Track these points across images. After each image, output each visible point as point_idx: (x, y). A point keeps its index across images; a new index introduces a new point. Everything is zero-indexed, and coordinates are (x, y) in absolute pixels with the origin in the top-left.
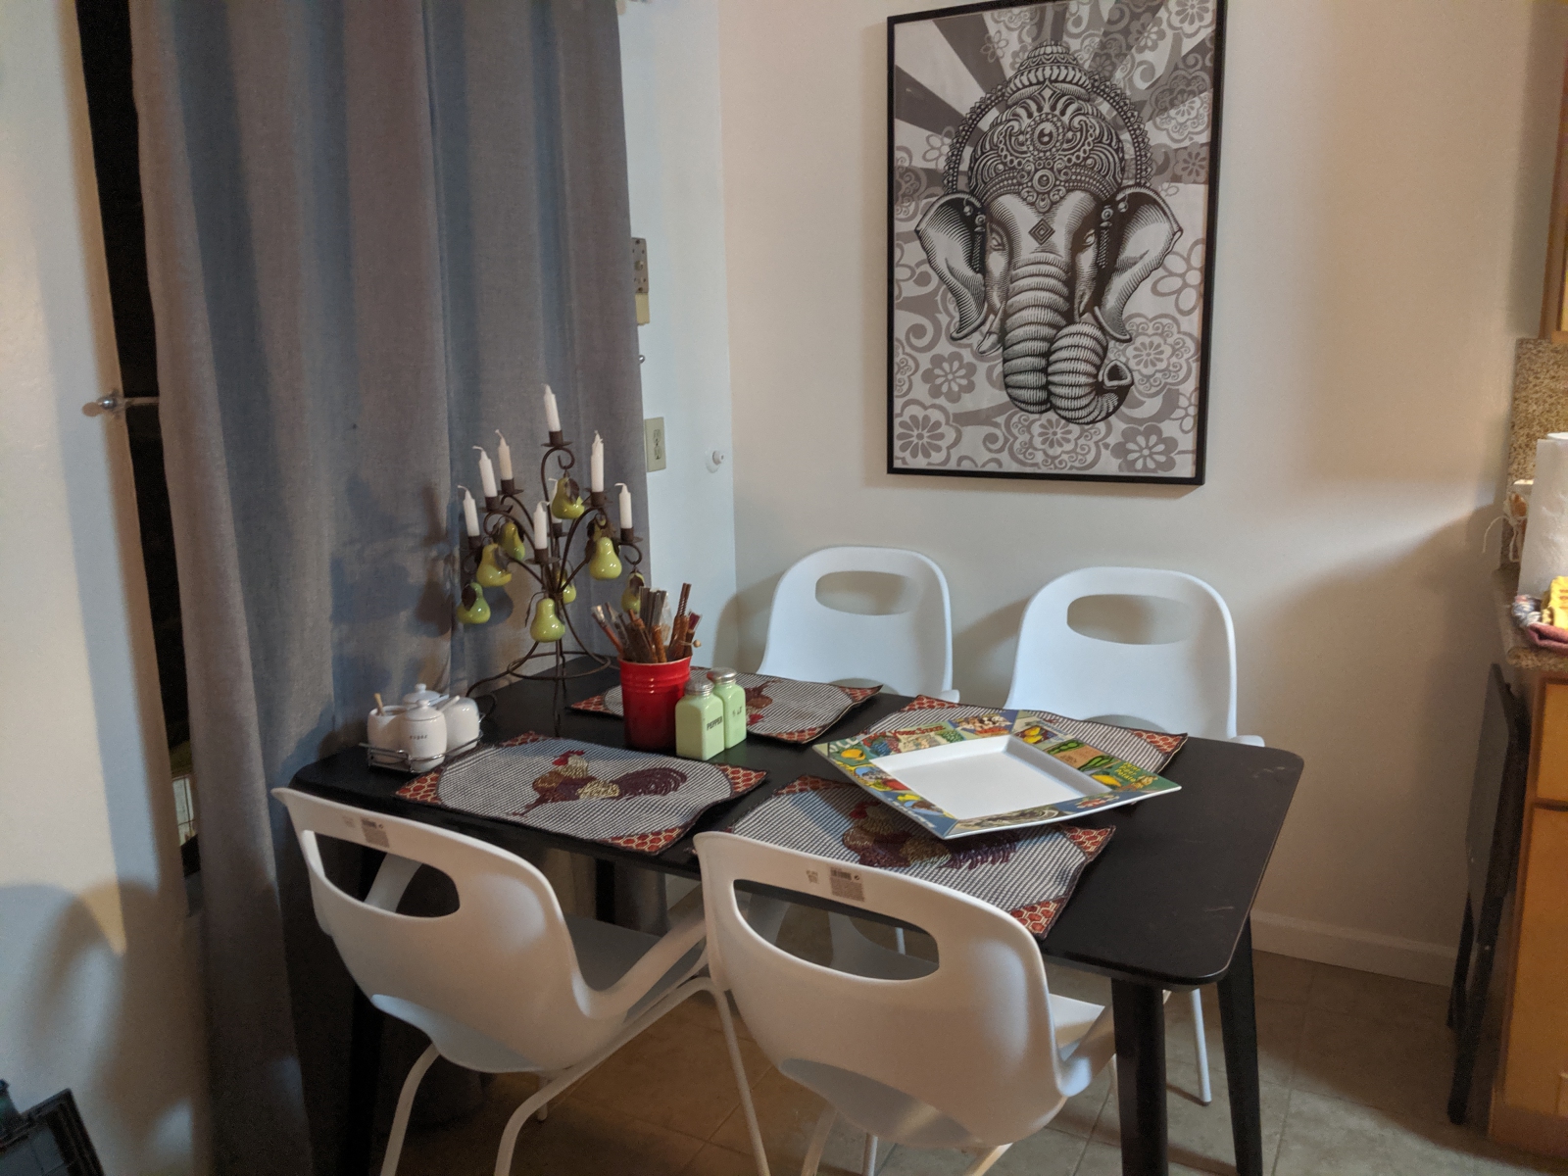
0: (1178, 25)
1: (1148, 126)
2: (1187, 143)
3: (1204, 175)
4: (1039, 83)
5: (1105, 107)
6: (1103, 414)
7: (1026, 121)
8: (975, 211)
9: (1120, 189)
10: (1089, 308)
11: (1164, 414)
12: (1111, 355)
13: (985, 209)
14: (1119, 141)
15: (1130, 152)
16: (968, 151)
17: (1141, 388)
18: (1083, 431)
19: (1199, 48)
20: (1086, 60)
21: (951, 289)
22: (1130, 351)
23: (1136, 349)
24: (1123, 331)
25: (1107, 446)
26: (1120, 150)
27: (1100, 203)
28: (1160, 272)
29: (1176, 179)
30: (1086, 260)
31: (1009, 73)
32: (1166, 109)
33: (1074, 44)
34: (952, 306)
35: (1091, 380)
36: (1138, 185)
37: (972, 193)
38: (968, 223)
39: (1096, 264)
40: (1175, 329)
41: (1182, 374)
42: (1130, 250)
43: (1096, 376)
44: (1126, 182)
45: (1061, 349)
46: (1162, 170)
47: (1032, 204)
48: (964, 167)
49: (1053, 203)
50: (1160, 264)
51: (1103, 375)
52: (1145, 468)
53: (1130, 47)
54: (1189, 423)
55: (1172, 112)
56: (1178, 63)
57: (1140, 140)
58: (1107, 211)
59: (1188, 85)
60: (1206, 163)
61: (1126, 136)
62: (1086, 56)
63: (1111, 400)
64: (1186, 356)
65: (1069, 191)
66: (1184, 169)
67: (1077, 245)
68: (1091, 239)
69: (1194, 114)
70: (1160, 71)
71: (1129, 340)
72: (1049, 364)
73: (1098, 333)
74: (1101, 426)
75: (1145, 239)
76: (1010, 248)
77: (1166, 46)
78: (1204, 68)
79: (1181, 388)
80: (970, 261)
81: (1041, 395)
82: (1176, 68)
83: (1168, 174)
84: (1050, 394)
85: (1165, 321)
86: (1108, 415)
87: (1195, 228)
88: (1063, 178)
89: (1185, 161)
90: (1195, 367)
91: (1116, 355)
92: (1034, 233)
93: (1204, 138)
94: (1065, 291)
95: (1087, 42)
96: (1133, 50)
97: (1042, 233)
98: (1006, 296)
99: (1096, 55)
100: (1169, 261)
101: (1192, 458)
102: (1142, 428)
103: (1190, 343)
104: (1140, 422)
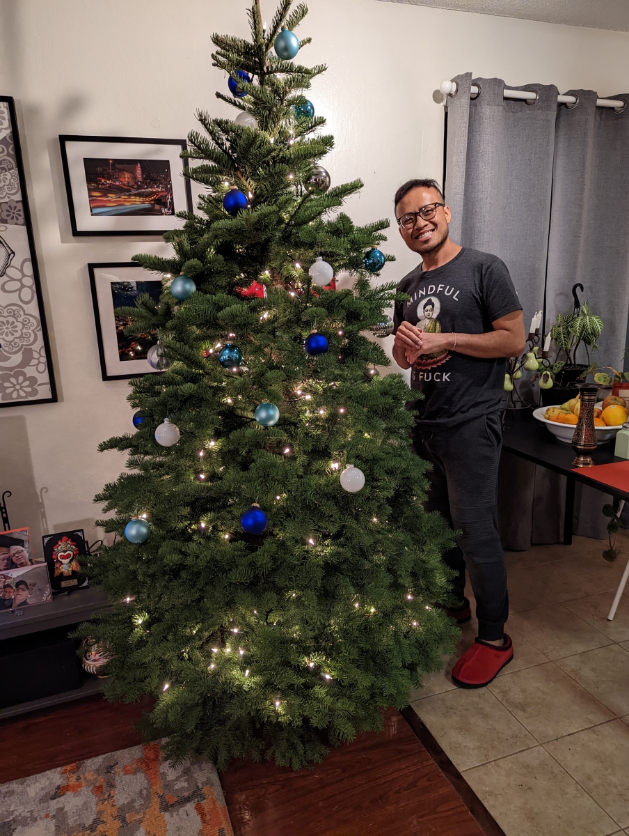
3: (22, 219)
28: (5, 278)
29: (4, 221)
40: (22, 313)
41: (32, 339)
50: (4, 273)
52: (19, 396)
54: (42, 367)
60: (22, 213)
64: (32, 328)
66: (8, 216)
69: (7, 182)
78: (8, 154)
79: (33, 347)
85: (14, 308)
87: (23, 252)
89: (7, 211)
90: (40, 334)
93: (18, 197)
100: (9, 271)
101: (48, 387)
102: (12, 373)
103: (32, 320)
104: (11, 369)
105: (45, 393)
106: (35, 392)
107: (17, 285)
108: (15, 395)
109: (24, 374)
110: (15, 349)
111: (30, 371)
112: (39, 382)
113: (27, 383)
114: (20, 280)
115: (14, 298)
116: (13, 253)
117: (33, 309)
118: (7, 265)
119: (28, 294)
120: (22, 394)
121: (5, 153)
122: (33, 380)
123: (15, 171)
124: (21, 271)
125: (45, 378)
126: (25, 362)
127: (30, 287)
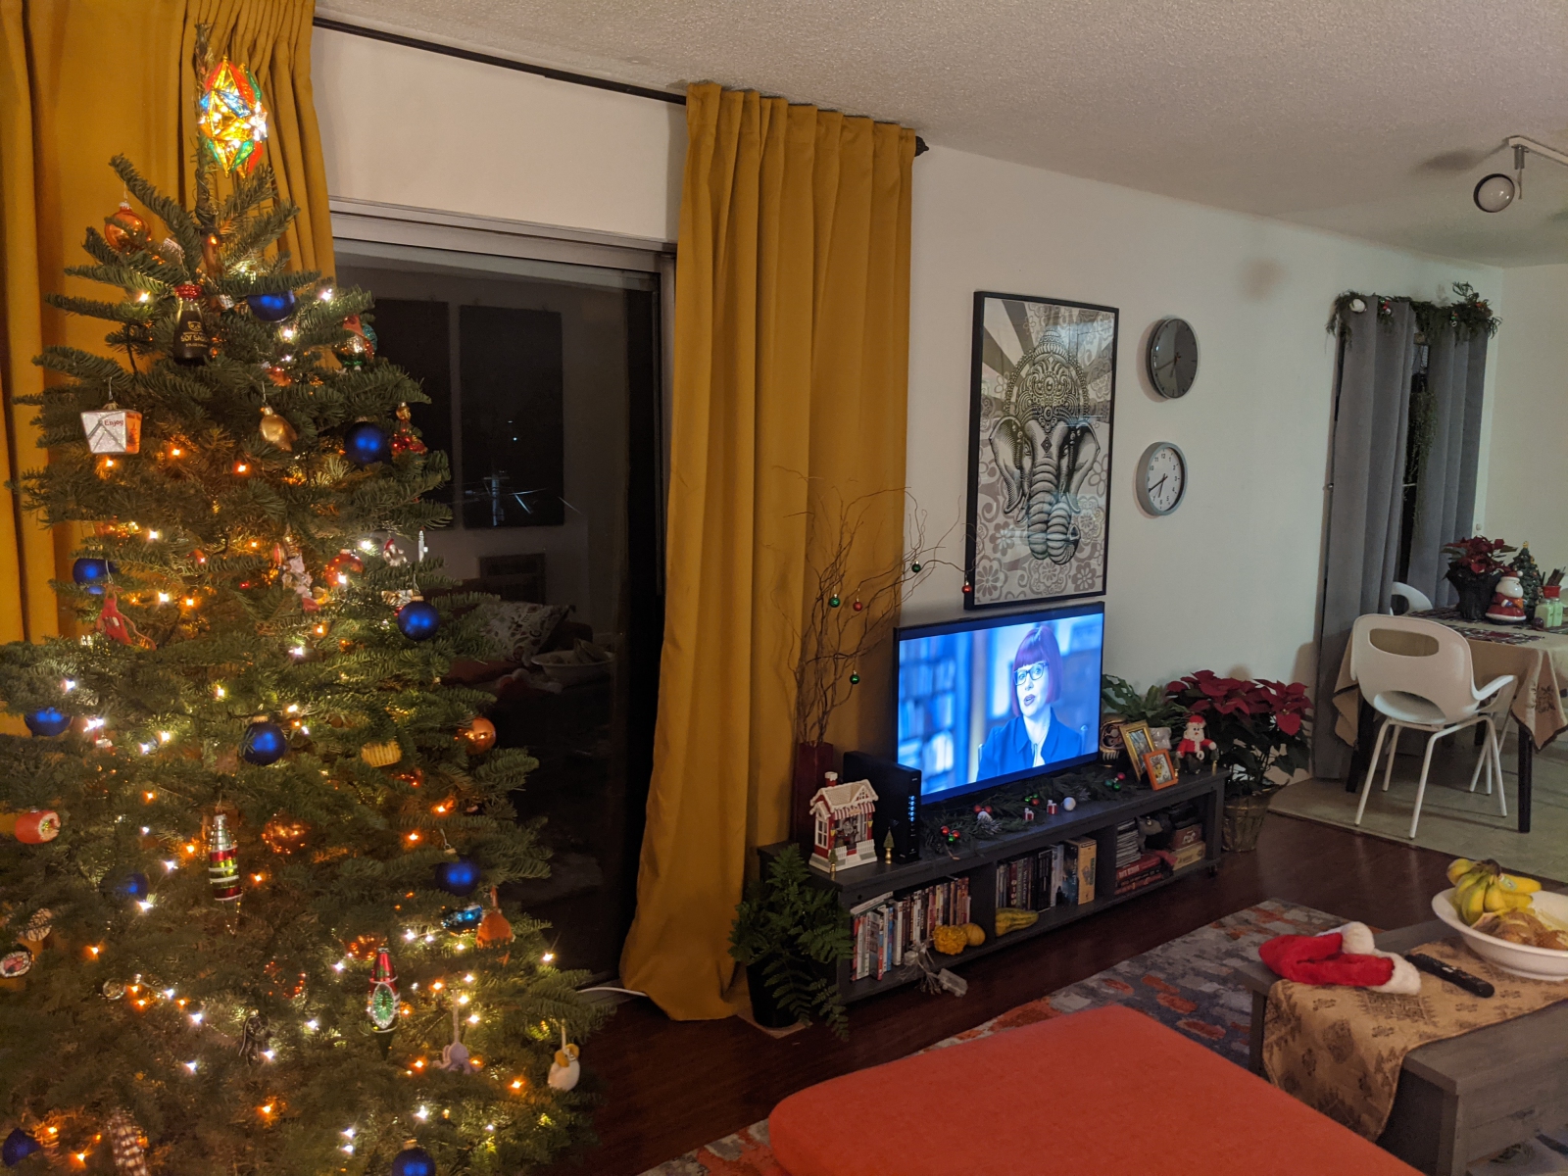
0: (1102, 332)
1: (1089, 388)
2: (1101, 399)
3: (1108, 419)
4: (1048, 353)
5: (1073, 373)
6: (1069, 557)
7: (1042, 375)
8: (1018, 428)
9: (1078, 422)
10: (1065, 493)
11: (1090, 557)
12: (1072, 521)
13: (1022, 428)
14: (1078, 393)
15: (1082, 401)
16: (1015, 389)
17: (1083, 540)
18: (1061, 569)
19: (1108, 348)
21: (1006, 480)
22: (1080, 519)
23: (1082, 517)
24: (1077, 507)
25: (1070, 577)
26: (1078, 399)
27: (1070, 430)
28: (1091, 472)
29: (1098, 419)
30: (1065, 462)
31: (1036, 344)
32: (1095, 379)
34: (1005, 491)
35: (1064, 537)
36: (1085, 421)
37: (1016, 417)
38: (1014, 436)
39: (1068, 466)
40: (1095, 506)
41: (1099, 532)
42: (1081, 459)
43: (1066, 535)
44: (1080, 419)
45: (1053, 518)
46: (1093, 413)
47: (1043, 427)
48: (1013, 400)
49: (1052, 428)
50: (1091, 468)
51: (1070, 534)
52: (1084, 589)
54: (1101, 559)
55: (1097, 381)
56: (1099, 354)
57: (1086, 395)
58: (1073, 435)
59: (1103, 368)
60: (1109, 412)
61: (1081, 391)
63: (1071, 550)
64: (1099, 520)
65: (1058, 421)
66: (1101, 414)
67: (1061, 456)
68: (1066, 451)
69: (1105, 383)
70: (1094, 356)
71: (1080, 512)
72: (1048, 528)
73: (1068, 508)
74: (1068, 565)
75: (1087, 452)
76: (1033, 454)
77: (1096, 342)
78: (1109, 360)
79: (1097, 541)
80: (1015, 460)
81: (1043, 547)
82: (1098, 357)
83: (1095, 416)
84: (1048, 547)
85: (1093, 501)
86: (1071, 557)
87: (1105, 450)
88: (1056, 413)
89: (1101, 409)
90: (1104, 526)
91: (1074, 521)
92: (1043, 445)
93: (1109, 398)
94: (1055, 482)
97: (1047, 445)
98: (1031, 486)
100: (1096, 463)
101: (1102, 578)
102: (1083, 564)
103: (1101, 513)
104: (1082, 560)
105: (1099, 585)
106: (1094, 584)
107: (1098, 477)
108: (1082, 586)
109: (1090, 566)
110: (1088, 541)
111: (1094, 563)
112: (1097, 573)
113: (1090, 575)
115: (1094, 491)
116: (1099, 448)
117: (1103, 503)
118: (1094, 460)
119: (1103, 488)
120: (1086, 586)
122: (1093, 572)
123: (1110, 374)
124: (1101, 465)
125: (1100, 570)
127: (1104, 481)
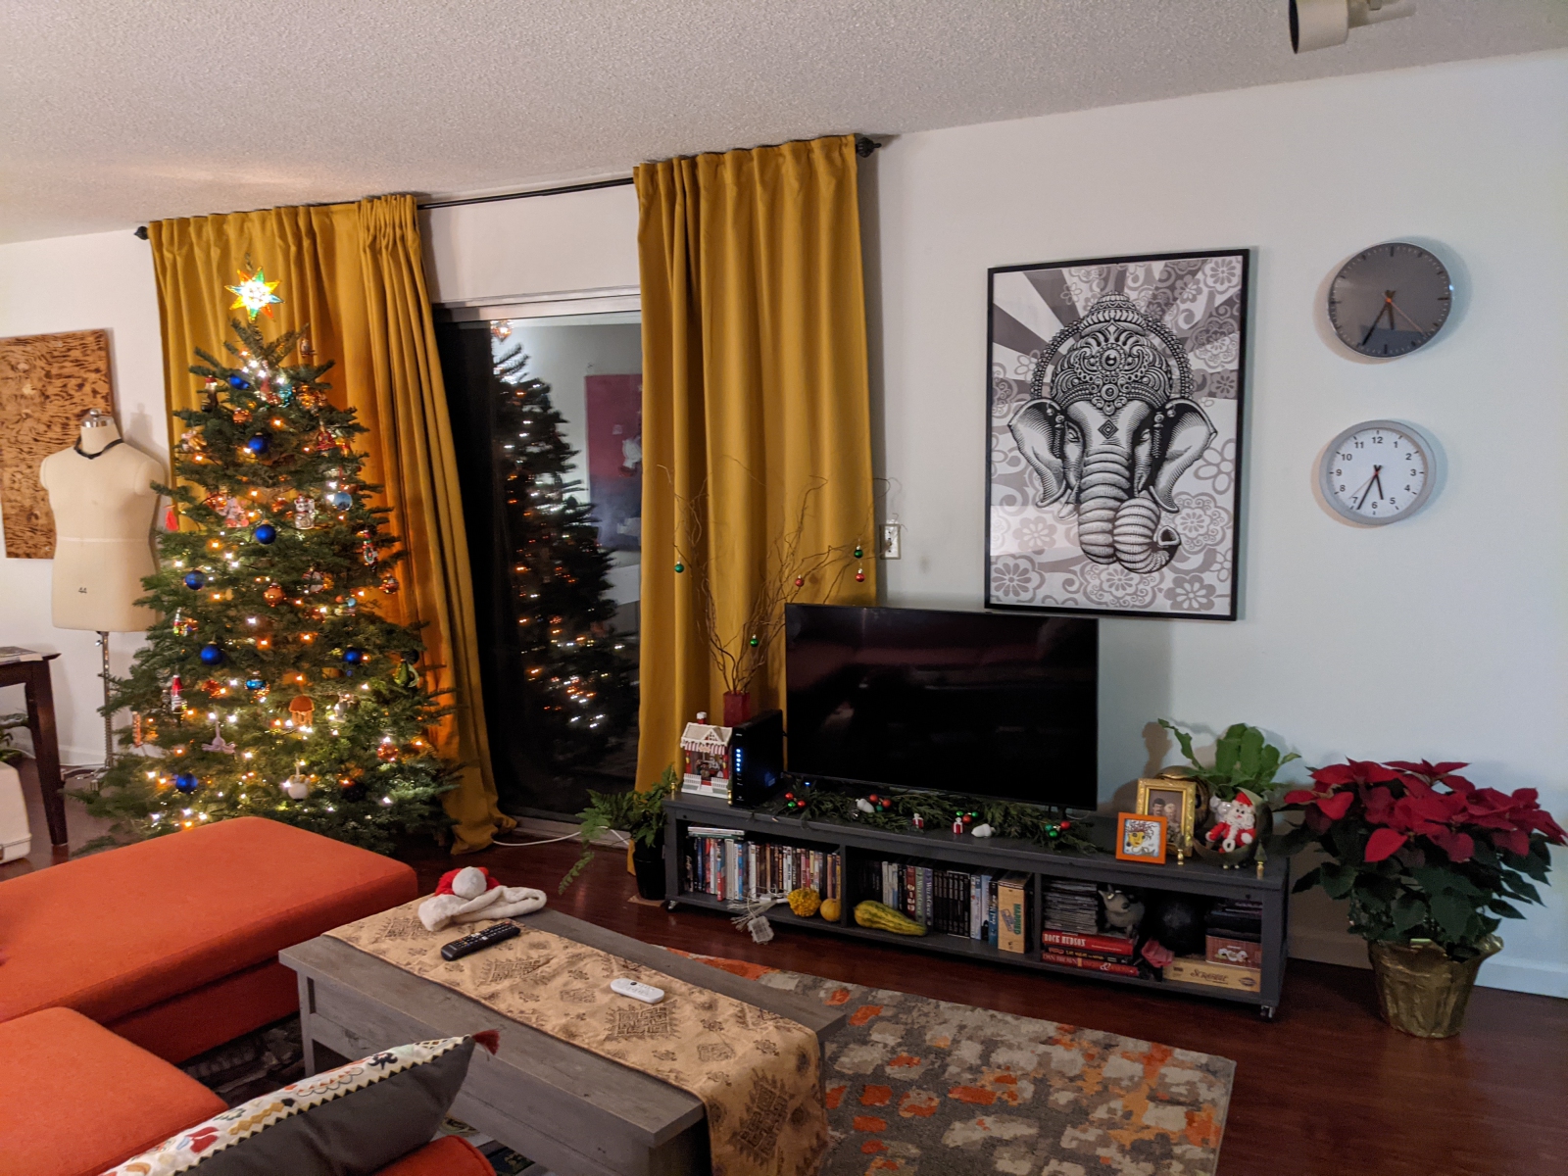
0: (1212, 285)
1: (1191, 356)
2: (1219, 369)
3: (1233, 392)
4: (1106, 321)
5: (1156, 341)
6: (1158, 566)
7: (1095, 349)
8: (1056, 412)
9: (1169, 400)
10: (1146, 487)
12: (1163, 522)
13: (1064, 412)
14: (1168, 365)
15: (1176, 374)
16: (1050, 369)
17: (1187, 547)
18: (1142, 578)
19: (1229, 302)
20: (1142, 307)
21: (1037, 470)
22: (1178, 519)
23: (1183, 518)
24: (1172, 504)
25: (1160, 590)
26: (1169, 372)
27: (1153, 411)
28: (1200, 462)
29: (1212, 395)
30: (1143, 452)
31: (1082, 313)
32: (1203, 344)
33: (1133, 295)
34: (1037, 483)
35: (1148, 541)
36: (1183, 398)
37: (1053, 399)
38: (1051, 421)
39: (1151, 455)
40: (1212, 505)
41: (1219, 537)
42: (1176, 445)
43: (1151, 538)
44: (1173, 396)
45: (1124, 516)
46: (1201, 387)
47: (1101, 409)
48: (1047, 379)
49: (1117, 409)
50: (1200, 456)
51: (1157, 537)
52: (1191, 607)
53: (1175, 299)
54: (1226, 574)
55: (1208, 347)
56: (1213, 313)
57: (1183, 365)
58: (1159, 417)
59: (1220, 328)
60: (1235, 384)
61: (1173, 362)
62: (1143, 304)
63: (1162, 556)
64: (1222, 524)
65: (1129, 400)
66: (1218, 388)
67: (1136, 439)
68: (1147, 436)
69: (1225, 348)
70: (1198, 316)
71: (1177, 512)
72: (1115, 527)
73: (1153, 506)
74: (1156, 575)
75: (1187, 437)
76: (1083, 439)
77: (1202, 299)
78: (1232, 316)
79: (1218, 548)
80: (1052, 449)
81: (1110, 551)
82: (1211, 316)
83: (1206, 390)
84: (1116, 550)
85: (1205, 498)
86: (1162, 566)
87: (1228, 431)
88: (1124, 390)
89: (1218, 382)
90: (1230, 533)
91: (1167, 522)
92: (1102, 430)
93: (1235, 366)
94: (1127, 473)
95: (1143, 294)
96: (1178, 302)
97: (1108, 430)
98: (1081, 477)
99: (1150, 303)
100: (1207, 454)
101: (1228, 600)
102: (1188, 578)
103: (1224, 515)
104: (1187, 572)
105: (1222, 607)
106: (1211, 604)
107: (1213, 470)
108: (1186, 605)
109: (1201, 580)
110: (1197, 549)
111: (1209, 578)
112: (1218, 592)
113: (1203, 592)
114: (1217, 465)
115: (1206, 487)
116: (1216, 432)
117: (1227, 501)
118: (1206, 447)
119: (1225, 482)
120: (1195, 605)
121: (1228, 315)
122: (1211, 589)
123: (1236, 336)
124: (1221, 454)
125: (1225, 588)
126: (1205, 566)
127: (1228, 474)
